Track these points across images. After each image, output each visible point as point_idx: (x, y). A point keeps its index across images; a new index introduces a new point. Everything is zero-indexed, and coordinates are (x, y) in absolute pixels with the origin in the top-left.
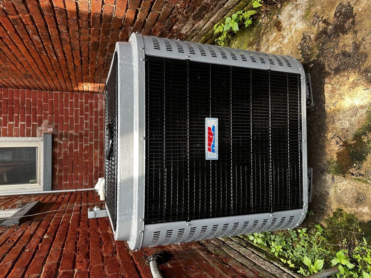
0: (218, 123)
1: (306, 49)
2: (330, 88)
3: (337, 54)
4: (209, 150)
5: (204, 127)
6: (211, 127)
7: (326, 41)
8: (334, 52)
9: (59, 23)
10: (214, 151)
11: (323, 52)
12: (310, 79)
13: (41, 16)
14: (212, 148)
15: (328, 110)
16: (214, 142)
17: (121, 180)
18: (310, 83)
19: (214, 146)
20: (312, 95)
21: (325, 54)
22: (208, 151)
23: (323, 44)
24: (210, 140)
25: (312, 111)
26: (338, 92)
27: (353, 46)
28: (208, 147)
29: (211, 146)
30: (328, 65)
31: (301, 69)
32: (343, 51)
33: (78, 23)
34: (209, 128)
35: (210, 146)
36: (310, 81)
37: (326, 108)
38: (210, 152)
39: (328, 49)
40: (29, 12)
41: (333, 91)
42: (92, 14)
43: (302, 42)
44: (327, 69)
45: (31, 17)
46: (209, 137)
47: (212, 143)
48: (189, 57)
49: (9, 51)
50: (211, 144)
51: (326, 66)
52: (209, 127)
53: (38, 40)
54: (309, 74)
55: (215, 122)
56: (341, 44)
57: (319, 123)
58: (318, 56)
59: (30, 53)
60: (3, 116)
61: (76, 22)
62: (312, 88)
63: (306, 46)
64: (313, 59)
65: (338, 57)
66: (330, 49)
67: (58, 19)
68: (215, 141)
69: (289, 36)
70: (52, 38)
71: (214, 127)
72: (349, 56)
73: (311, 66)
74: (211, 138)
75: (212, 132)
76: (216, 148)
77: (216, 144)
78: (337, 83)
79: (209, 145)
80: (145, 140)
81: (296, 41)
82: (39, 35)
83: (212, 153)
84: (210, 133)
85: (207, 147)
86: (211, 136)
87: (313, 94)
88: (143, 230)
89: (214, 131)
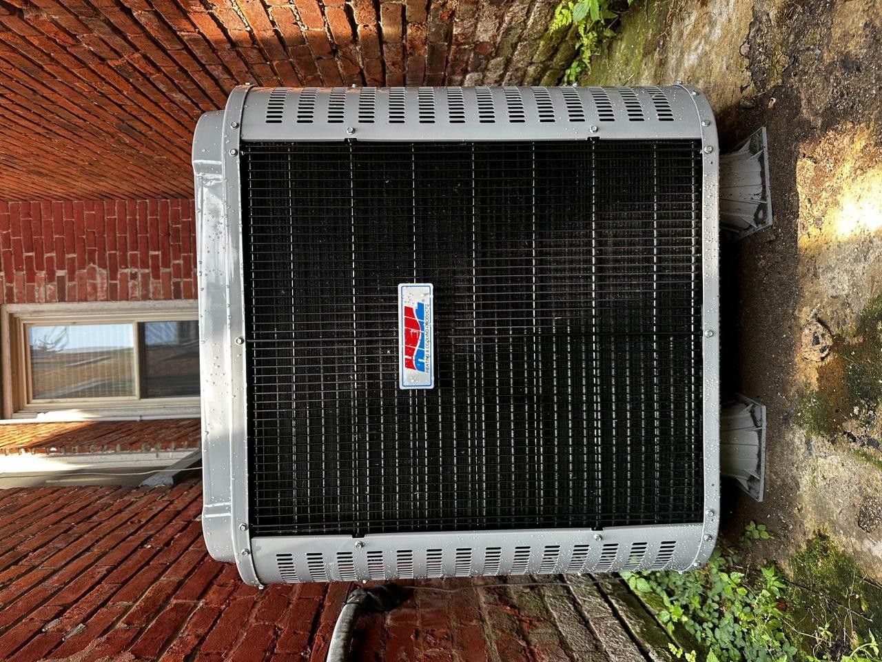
0: (432, 296)
1: (760, 52)
2: (812, 170)
3: (830, 64)
4: (409, 364)
6: (415, 307)
7: (805, 23)
8: (821, 59)
9: (203, 62)
10: (421, 367)
11: (796, 60)
12: (765, 144)
13: (160, 53)
14: (416, 360)
15: (803, 240)
16: (422, 345)
17: (208, 433)
18: (766, 156)
19: (421, 354)
20: (768, 193)
21: (801, 67)
22: (405, 368)
23: (797, 37)
24: (411, 340)
25: (768, 239)
26: (827, 184)
27: (867, 36)
28: (405, 357)
29: (415, 354)
30: (809, 101)
32: (842, 53)
33: (239, 54)
34: (408, 311)
35: (411, 355)
36: (766, 149)
37: (799, 232)
38: (410, 370)
39: (808, 49)
40: (137, 50)
41: (817, 181)
42: (255, 32)
43: (752, 34)
44: (804, 111)
45: (145, 57)
46: (407, 332)
47: (417, 348)
48: (354, 131)
49: (148, 129)
50: (414, 350)
51: (803, 102)
52: (406, 308)
53: (185, 101)
54: (764, 129)
55: (425, 295)
56: (837, 33)
57: (784, 277)
58: (786, 73)
59: (186, 128)
61: (234, 54)
62: (770, 170)
63: (759, 45)
64: (773, 83)
65: (831, 73)
66: (813, 50)
67: (197, 53)
68: (425, 342)
69: (725, 16)
70: (209, 92)
71: (421, 306)
72: (858, 70)
73: (771, 105)
74: (415, 334)
75: (416, 319)
76: (429, 361)
77: (429, 349)
78: (828, 154)
79: (409, 352)
80: (244, 344)
81: (738, 32)
82: (181, 91)
83: (417, 372)
84: (410, 323)
85: (402, 357)
86: (413, 331)
87: (772, 188)
88: (249, 548)
89: (421, 315)
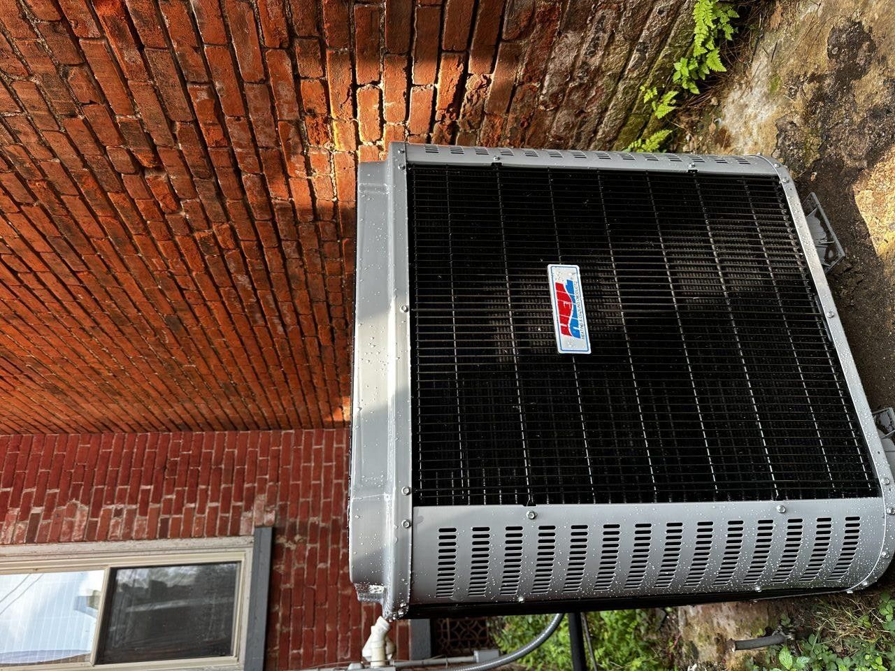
0: (579, 276)
1: (791, 150)
2: (871, 197)
3: (861, 122)
4: (565, 331)
5: (547, 285)
6: (565, 284)
7: (828, 112)
8: (852, 123)
9: (282, 237)
10: (577, 335)
11: (828, 136)
12: (818, 202)
13: (248, 223)
14: (571, 328)
15: (880, 248)
16: (575, 315)
17: (360, 409)
18: (822, 211)
19: (575, 323)
20: (833, 234)
21: (834, 139)
22: (562, 335)
23: (824, 122)
24: (565, 311)
25: (845, 269)
26: (890, 197)
27: (888, 88)
28: (560, 325)
29: (570, 322)
30: (850, 155)
31: (776, 165)
32: (870, 109)
33: (317, 228)
34: (559, 286)
35: (566, 323)
36: (820, 206)
37: (875, 245)
38: (566, 336)
39: (837, 124)
40: (228, 220)
41: (879, 201)
42: (339, 203)
43: (780, 142)
44: (849, 162)
45: (232, 229)
46: (560, 304)
47: (571, 318)
48: (499, 159)
49: (194, 322)
50: (568, 319)
51: (845, 159)
52: (557, 284)
53: (247, 285)
54: (813, 194)
55: (573, 274)
56: (860, 99)
57: (872, 288)
58: (822, 149)
59: (233, 323)
60: (178, 492)
61: (313, 228)
62: (829, 219)
63: (789, 146)
64: (811, 160)
65: (864, 127)
66: (842, 123)
67: (280, 226)
68: (578, 313)
69: (750, 144)
70: (273, 275)
71: (570, 283)
72: (888, 112)
73: (813, 178)
74: (567, 306)
75: (567, 293)
76: (583, 328)
77: (582, 318)
78: (882, 179)
79: (564, 320)
80: (408, 313)
81: (767, 146)
82: (247, 273)
83: (573, 338)
84: (562, 296)
85: (557, 325)
86: (565, 302)
87: (835, 230)
88: (410, 518)
89: (571, 290)
